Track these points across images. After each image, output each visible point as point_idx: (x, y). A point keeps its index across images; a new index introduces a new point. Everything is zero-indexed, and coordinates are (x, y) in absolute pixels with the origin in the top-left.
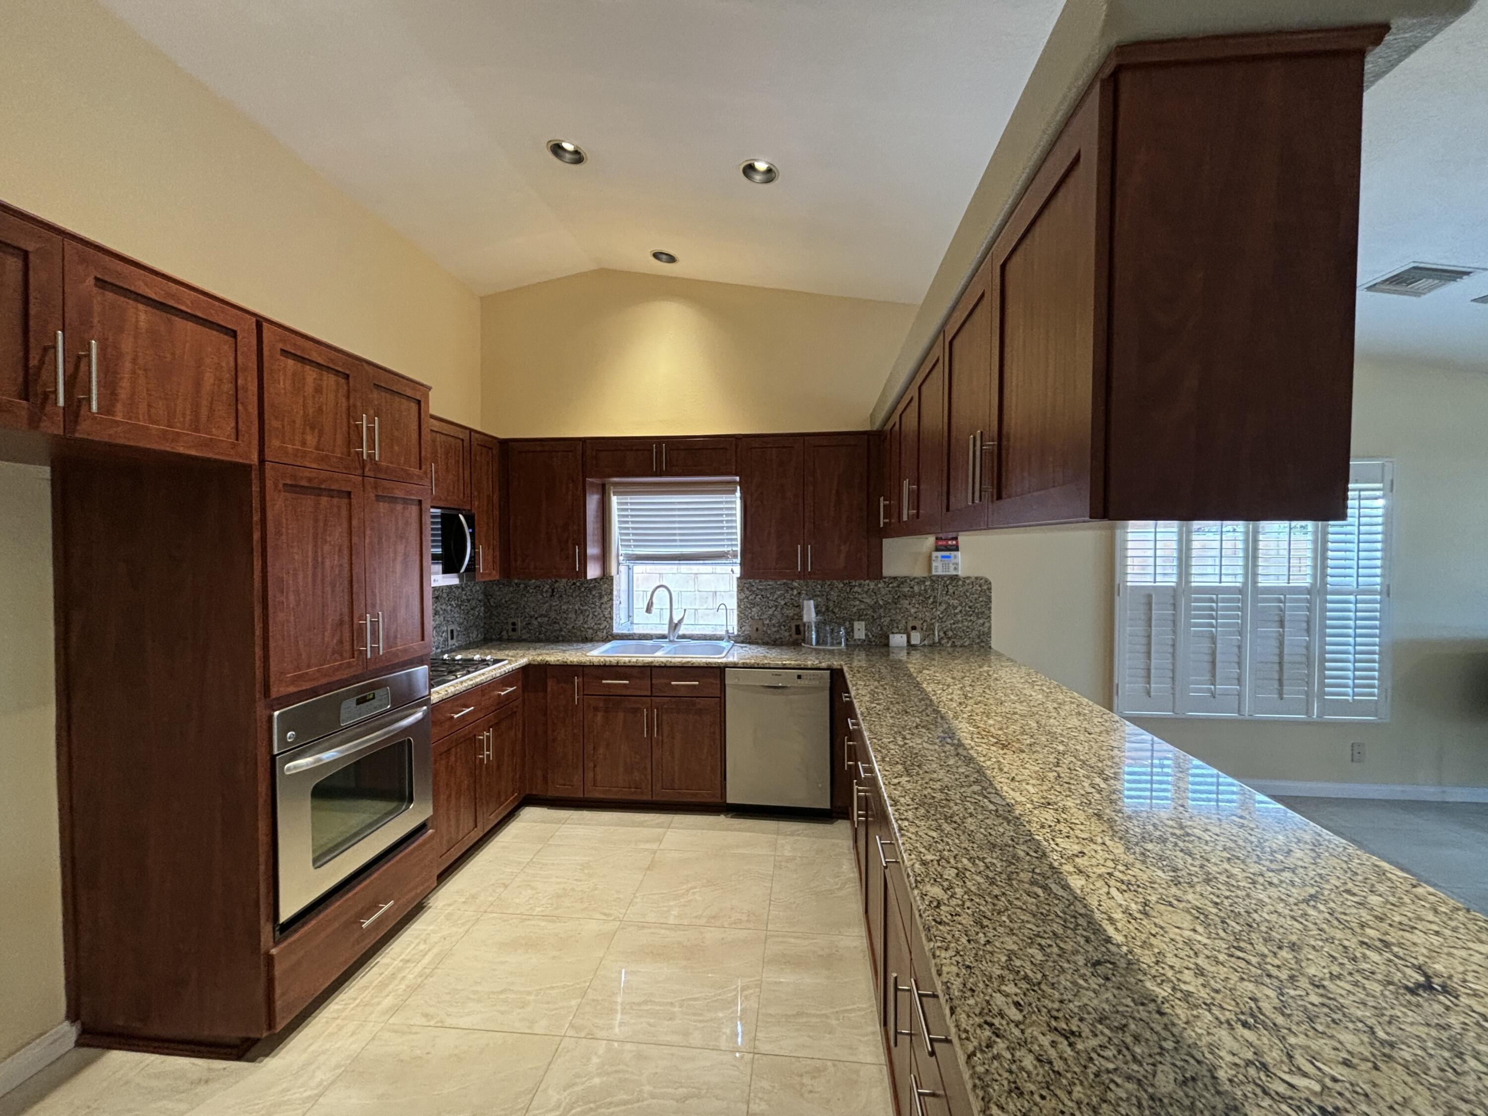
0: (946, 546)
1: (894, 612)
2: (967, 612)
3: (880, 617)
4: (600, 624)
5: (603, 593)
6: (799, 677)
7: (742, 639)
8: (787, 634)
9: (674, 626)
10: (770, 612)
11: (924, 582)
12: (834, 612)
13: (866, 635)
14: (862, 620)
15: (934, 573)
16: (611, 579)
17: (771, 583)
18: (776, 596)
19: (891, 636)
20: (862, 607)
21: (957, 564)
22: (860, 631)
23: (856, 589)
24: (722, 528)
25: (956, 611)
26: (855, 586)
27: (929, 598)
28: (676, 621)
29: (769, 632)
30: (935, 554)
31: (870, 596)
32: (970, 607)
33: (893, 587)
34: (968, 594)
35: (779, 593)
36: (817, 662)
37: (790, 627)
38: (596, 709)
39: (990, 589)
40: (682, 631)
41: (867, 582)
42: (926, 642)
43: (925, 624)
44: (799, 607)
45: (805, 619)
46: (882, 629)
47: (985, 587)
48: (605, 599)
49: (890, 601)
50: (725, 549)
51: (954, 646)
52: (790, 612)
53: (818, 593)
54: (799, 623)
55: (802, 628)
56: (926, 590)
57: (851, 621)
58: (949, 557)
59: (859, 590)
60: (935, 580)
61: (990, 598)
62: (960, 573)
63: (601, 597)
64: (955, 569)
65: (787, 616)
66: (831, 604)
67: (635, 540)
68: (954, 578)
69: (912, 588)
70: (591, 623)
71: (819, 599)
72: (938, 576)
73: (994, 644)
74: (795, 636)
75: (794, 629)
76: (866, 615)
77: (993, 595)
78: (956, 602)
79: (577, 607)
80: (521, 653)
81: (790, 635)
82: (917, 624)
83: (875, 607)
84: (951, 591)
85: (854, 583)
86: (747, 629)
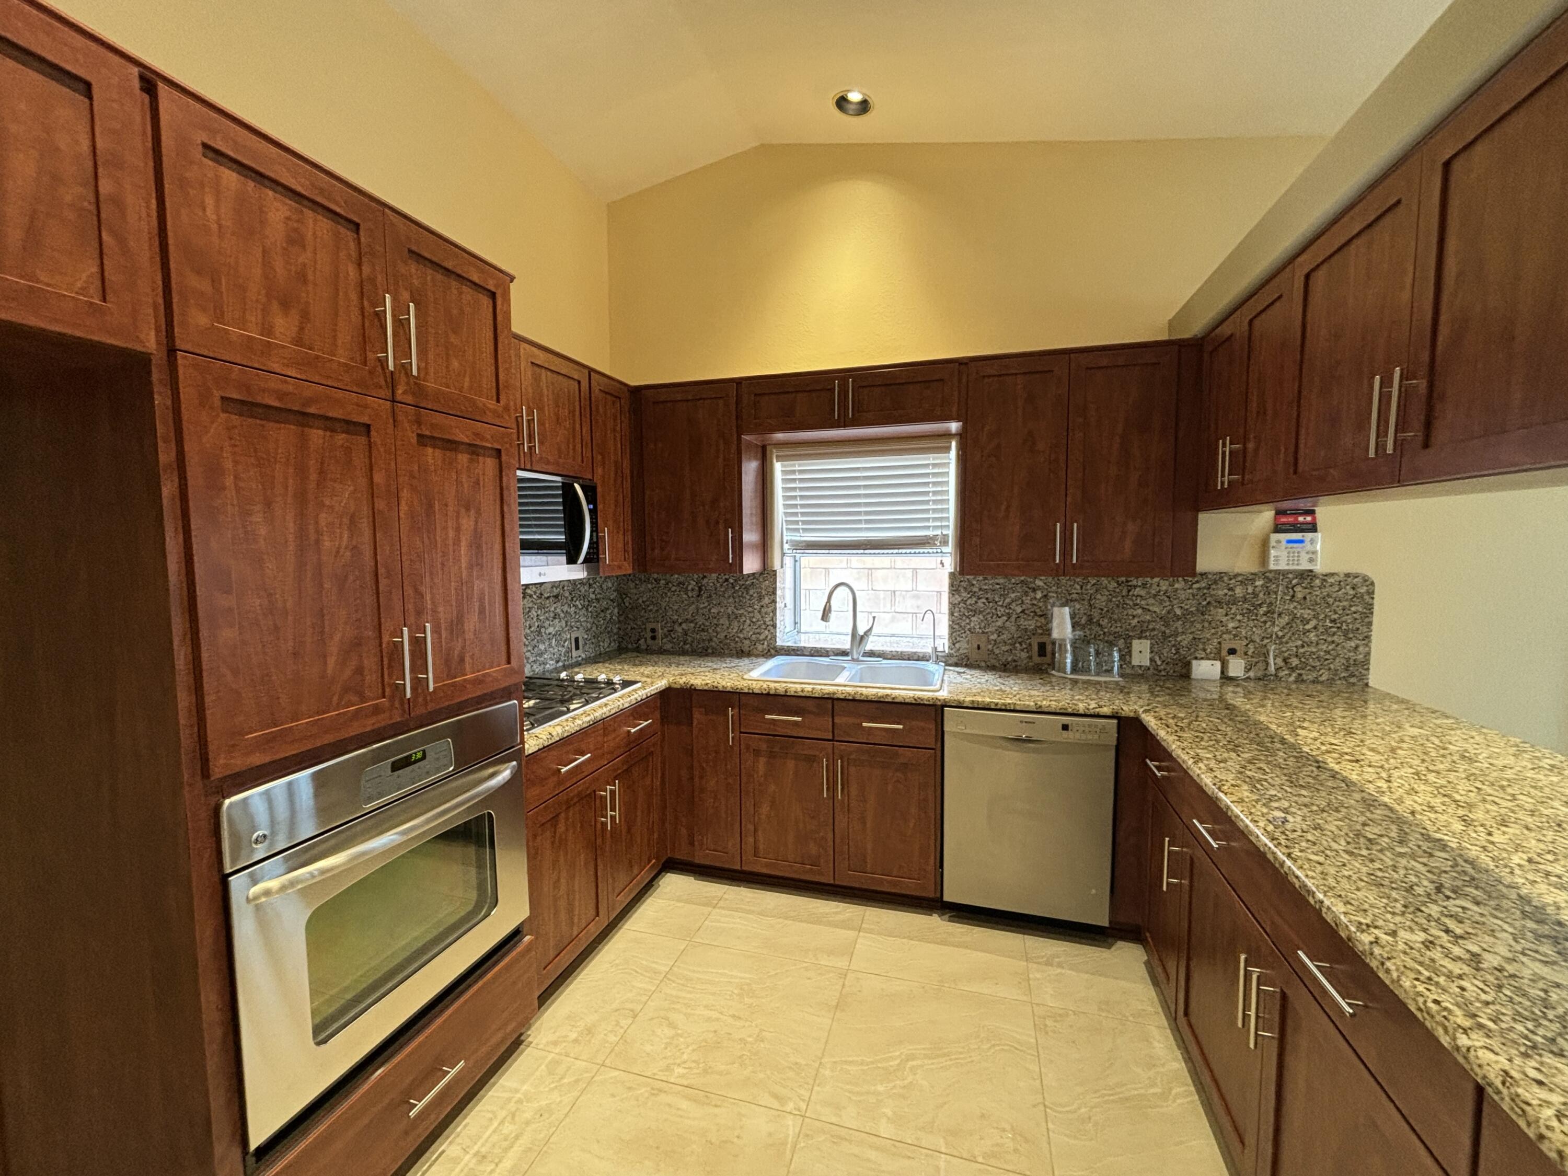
0: (1294, 525)
1: (1199, 626)
2: (1327, 629)
3: (1176, 634)
4: (760, 634)
5: (764, 592)
6: (1065, 727)
7: (954, 660)
8: (1024, 655)
9: (858, 639)
10: (999, 623)
11: (1254, 580)
12: (1100, 625)
13: (1152, 660)
14: (1146, 638)
15: (1272, 567)
16: (774, 574)
17: (1001, 581)
18: (1008, 600)
19: (1194, 662)
20: (1148, 617)
21: (1315, 553)
22: (1141, 653)
23: (1137, 591)
24: (927, 502)
25: (1307, 627)
26: (1135, 587)
27: (1260, 605)
28: (861, 632)
29: (997, 651)
30: (1275, 537)
31: (1161, 602)
32: (1333, 621)
33: (1199, 589)
34: (1331, 600)
35: (1013, 595)
36: (1093, 705)
37: (1030, 644)
38: (757, 752)
39: (1371, 593)
40: (872, 644)
41: (1156, 580)
42: (1251, 674)
43: (1251, 646)
44: (1046, 617)
45: (1055, 635)
46: (1177, 652)
47: (1363, 590)
48: (766, 600)
49: (1193, 609)
50: (930, 533)
51: (1300, 680)
52: (1031, 624)
53: (1075, 596)
54: (1044, 639)
55: (1049, 648)
56: (1255, 595)
57: (1128, 640)
58: (1301, 541)
59: (1143, 593)
60: (1272, 578)
61: (1370, 608)
62: (1319, 567)
63: (760, 598)
64: (1311, 560)
65: (1026, 630)
66: (1096, 614)
67: (804, 522)
68: (1307, 576)
69: (1232, 589)
70: (748, 631)
71: (1078, 606)
72: (1278, 572)
73: (1376, 678)
74: (1037, 659)
75: (1035, 648)
76: (1154, 629)
77: (1376, 602)
78: (1307, 613)
79: (729, 611)
80: (660, 670)
81: (1030, 657)
82: (1238, 645)
83: (1167, 619)
84: (1299, 596)
85: (1134, 583)
86: (963, 645)
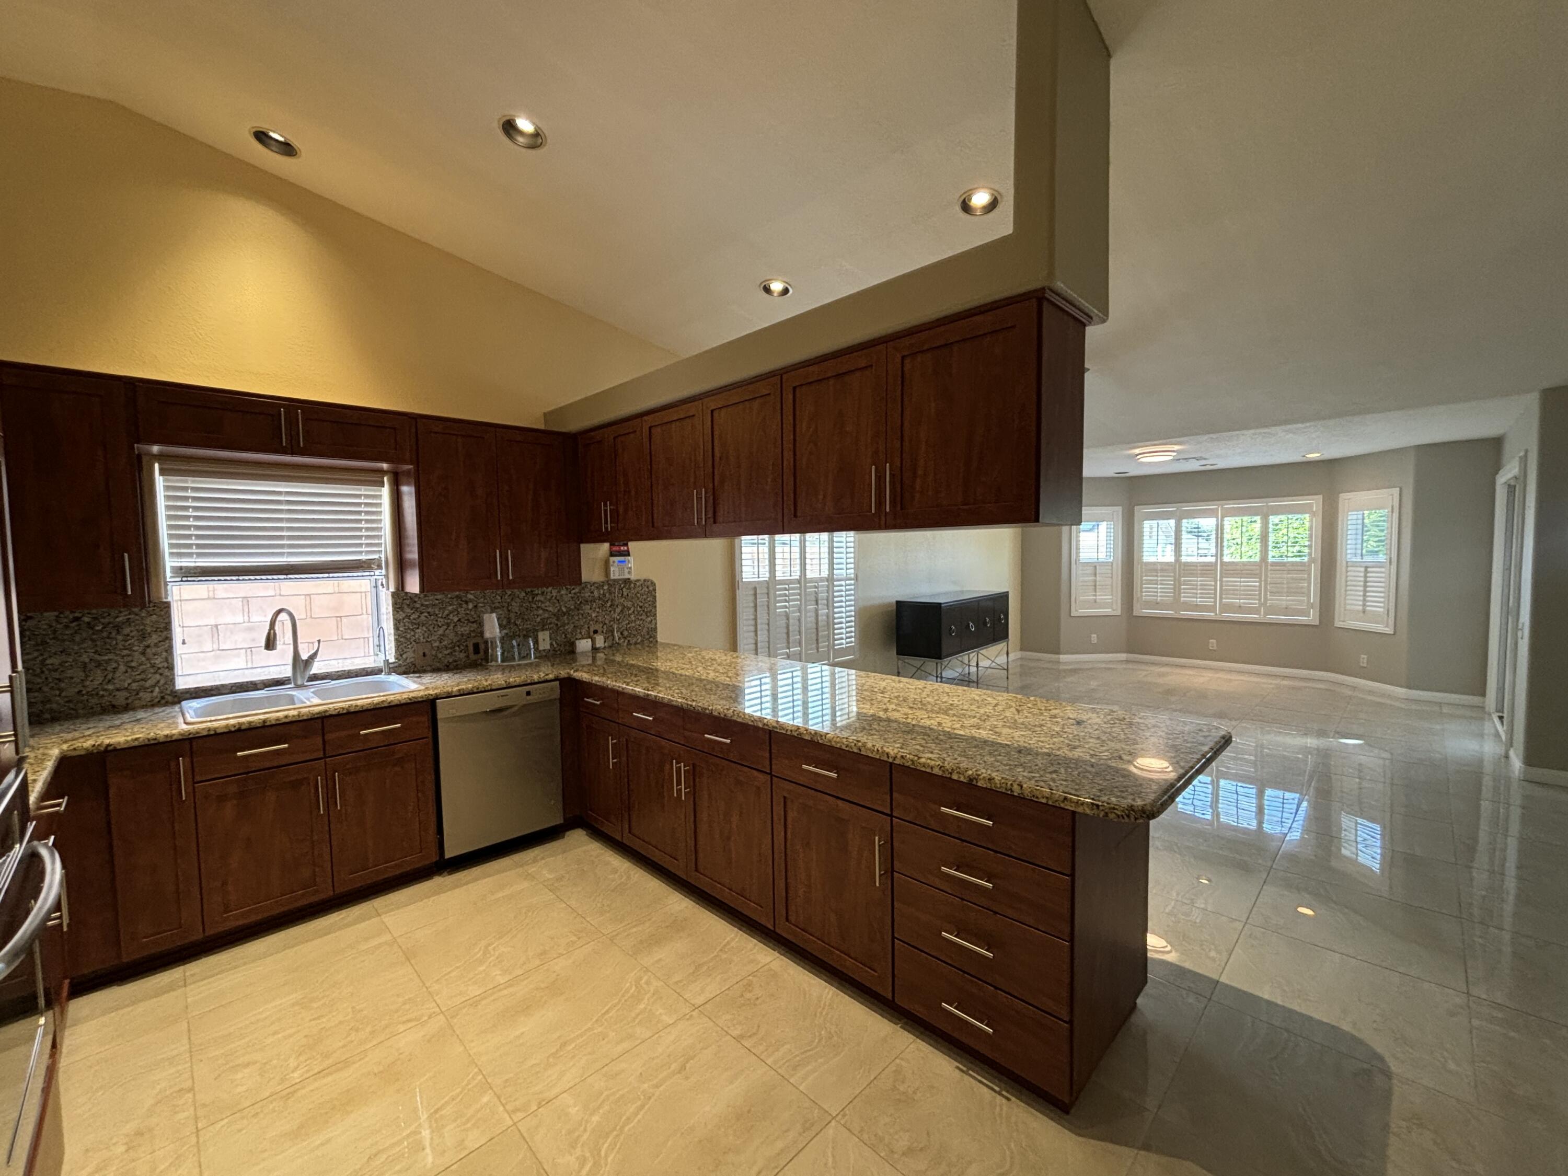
0: (619, 552)
1: (577, 618)
2: (639, 612)
3: (564, 625)
4: (145, 680)
6: (528, 693)
7: (404, 668)
8: (462, 655)
9: (301, 664)
10: (441, 632)
11: (603, 586)
12: (516, 625)
13: (551, 644)
14: (546, 630)
15: (612, 577)
16: (167, 606)
17: (439, 597)
18: (446, 612)
19: (577, 642)
20: (546, 615)
21: (630, 568)
22: (545, 640)
23: (538, 598)
24: (360, 529)
25: (630, 612)
26: (537, 595)
27: (607, 601)
28: (304, 656)
29: (440, 655)
30: (612, 559)
31: (554, 604)
32: (641, 607)
33: (575, 594)
34: (639, 595)
35: (450, 608)
37: (467, 646)
39: (655, 590)
41: (550, 589)
42: (606, 644)
43: (605, 627)
44: (481, 624)
45: (487, 635)
46: (566, 637)
47: (651, 588)
49: (572, 607)
50: (363, 557)
51: (629, 644)
52: (465, 629)
53: (497, 605)
54: (478, 640)
55: (482, 647)
56: (604, 595)
57: (537, 632)
58: (624, 562)
59: (542, 599)
60: (611, 583)
61: (655, 597)
62: (633, 577)
63: (143, 636)
64: (629, 573)
65: (462, 635)
66: (512, 615)
67: (198, 546)
68: (627, 581)
69: (592, 592)
70: (122, 679)
71: (501, 612)
72: (614, 580)
73: (661, 637)
74: (473, 657)
75: (471, 648)
76: (551, 623)
77: (657, 595)
78: (629, 604)
81: (468, 657)
82: (598, 627)
83: (558, 615)
84: (625, 594)
85: (536, 592)
86: (410, 655)
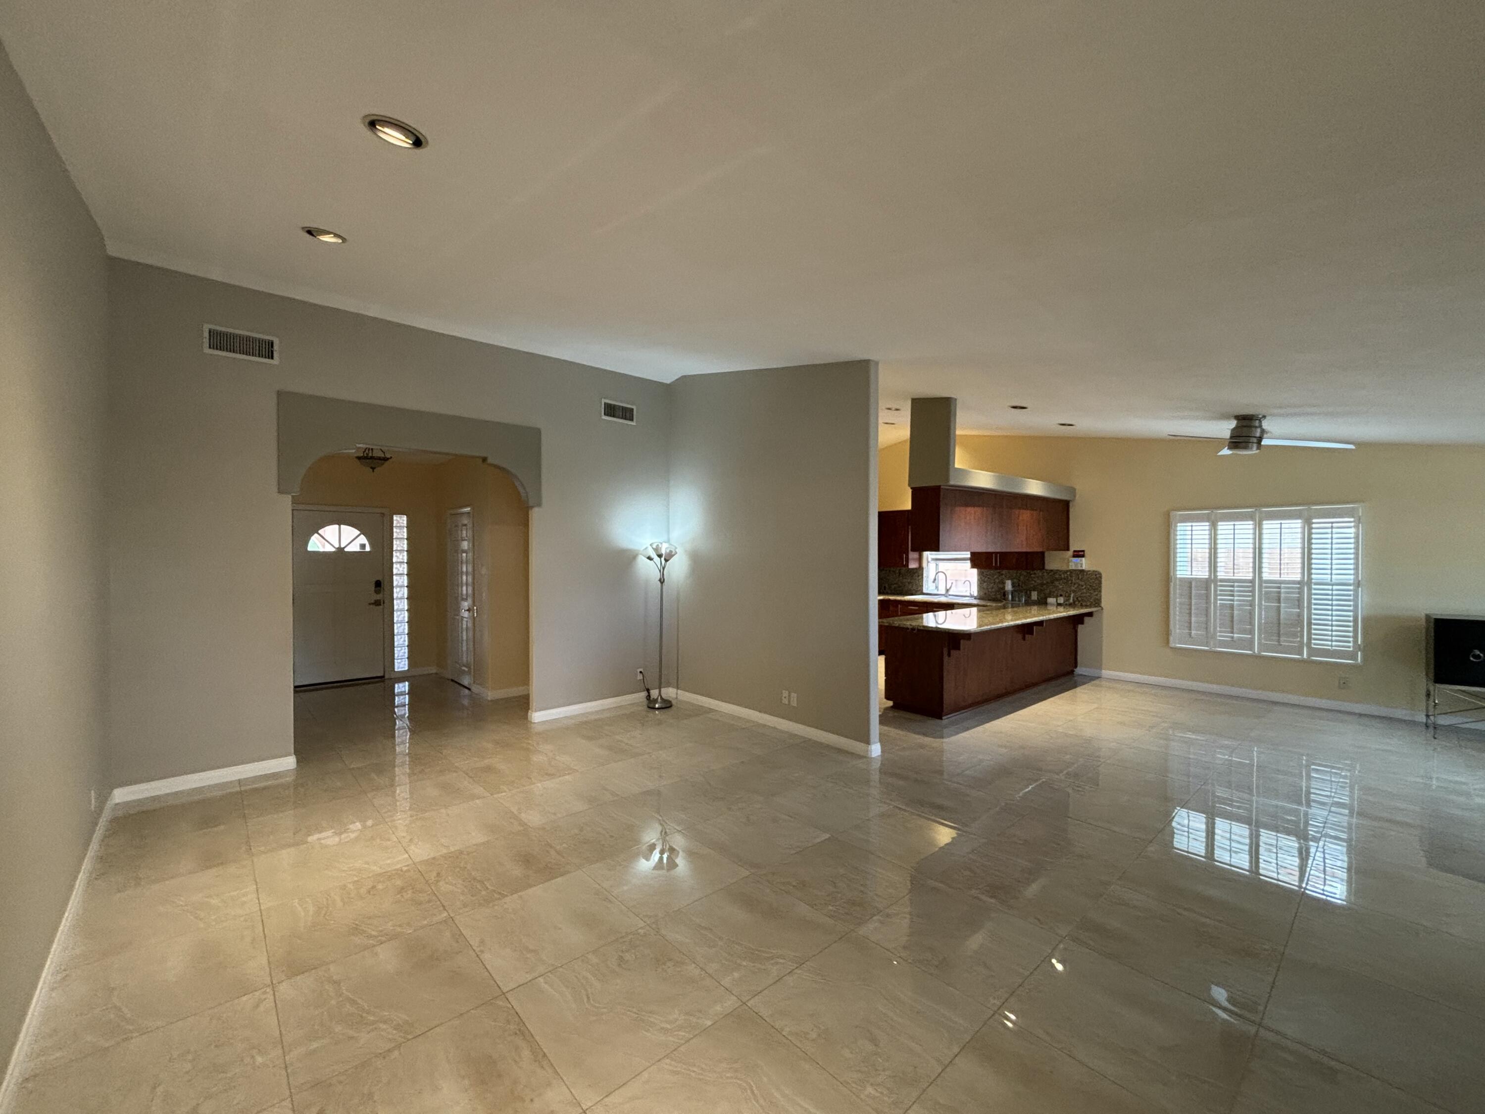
0: (1078, 555)
1: (1051, 587)
2: (1089, 589)
3: (1044, 590)
4: (917, 587)
7: (978, 597)
8: (1000, 596)
9: (948, 590)
10: (992, 585)
11: (1066, 572)
13: (1037, 598)
14: (1036, 591)
15: (1070, 568)
16: (923, 569)
18: (994, 578)
19: (1048, 598)
20: (1035, 584)
21: (1084, 564)
22: (1034, 596)
23: (1032, 575)
25: (1083, 588)
27: (1069, 580)
28: (948, 588)
29: (991, 595)
30: (1072, 559)
31: (1039, 579)
32: (1091, 586)
33: (1051, 575)
35: (996, 576)
37: (1001, 593)
39: (1101, 577)
40: (950, 593)
41: (1038, 572)
42: (1067, 603)
43: (1066, 593)
44: (1004, 583)
45: (1006, 588)
46: (1045, 595)
47: (1098, 576)
48: (920, 577)
49: (1049, 581)
51: (1082, 605)
52: (1001, 586)
53: (1014, 577)
54: (1004, 591)
56: (1067, 577)
57: (1030, 591)
59: (1034, 576)
61: (1101, 581)
62: (1084, 569)
63: (918, 576)
64: (1081, 566)
65: (1000, 588)
66: (1020, 583)
68: (1082, 571)
69: (1061, 575)
70: (914, 587)
71: (1015, 580)
72: (1075, 570)
73: (1104, 605)
74: (1003, 597)
76: (1037, 588)
77: (1103, 580)
78: (1083, 583)
79: (909, 581)
82: (1063, 594)
83: (1042, 584)
84: (1080, 578)
85: (1031, 573)
